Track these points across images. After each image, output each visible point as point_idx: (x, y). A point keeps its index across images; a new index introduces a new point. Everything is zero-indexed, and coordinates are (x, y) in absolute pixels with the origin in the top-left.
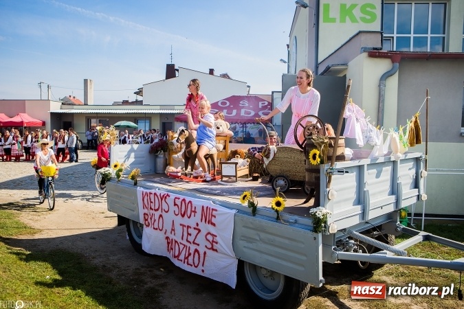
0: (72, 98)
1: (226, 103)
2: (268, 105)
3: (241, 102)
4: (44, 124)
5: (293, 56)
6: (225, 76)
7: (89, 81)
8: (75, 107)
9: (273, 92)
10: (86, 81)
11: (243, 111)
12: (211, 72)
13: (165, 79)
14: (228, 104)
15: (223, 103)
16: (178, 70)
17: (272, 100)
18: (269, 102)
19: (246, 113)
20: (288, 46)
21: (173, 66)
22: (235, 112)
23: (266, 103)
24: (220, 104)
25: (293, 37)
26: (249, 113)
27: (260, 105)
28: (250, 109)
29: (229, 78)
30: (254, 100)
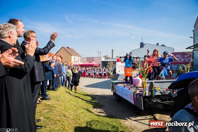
0: (107, 56)
4: (100, 65)
6: (163, 45)
8: (109, 59)
10: (112, 50)
11: (178, 59)
12: (158, 44)
13: (140, 48)
16: (144, 44)
17: (193, 54)
26: (181, 60)
27: (186, 56)
28: (181, 58)
29: (165, 46)
30: (182, 54)
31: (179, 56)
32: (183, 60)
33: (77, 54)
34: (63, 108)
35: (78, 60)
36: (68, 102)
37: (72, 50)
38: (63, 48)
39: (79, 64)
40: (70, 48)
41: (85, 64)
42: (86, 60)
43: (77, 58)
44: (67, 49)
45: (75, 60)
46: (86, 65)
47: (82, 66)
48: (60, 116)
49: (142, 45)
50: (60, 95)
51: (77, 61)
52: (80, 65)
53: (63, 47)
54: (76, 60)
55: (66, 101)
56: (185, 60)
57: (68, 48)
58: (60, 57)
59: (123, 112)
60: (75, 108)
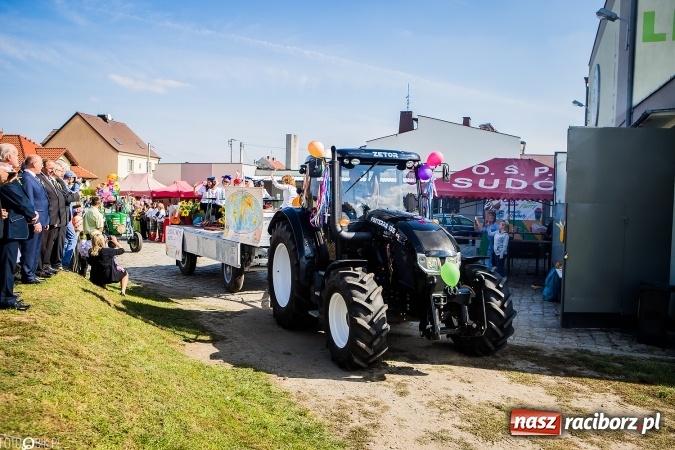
0: (270, 159)
1: (483, 170)
2: (549, 173)
3: (507, 168)
5: (594, 96)
6: (487, 127)
7: (293, 137)
9: (556, 153)
10: (289, 137)
11: (509, 181)
12: (466, 122)
13: (397, 132)
14: (487, 170)
15: (480, 170)
16: (416, 120)
17: (555, 165)
18: (550, 168)
19: (513, 183)
20: (586, 79)
21: (409, 114)
22: (496, 183)
23: (547, 170)
24: (474, 171)
25: (594, 66)
26: (519, 185)
27: (537, 172)
28: (521, 178)
29: (493, 130)
30: (527, 164)
31: (516, 172)
32: (524, 184)
33: (141, 148)
34: (71, 334)
35: (143, 170)
36: (90, 318)
37: (121, 128)
38: (77, 119)
39: (147, 189)
40: (110, 118)
41: (173, 189)
42: (177, 172)
43: (140, 164)
44: (99, 125)
45: (133, 174)
46: (178, 193)
47: (159, 197)
48: (61, 353)
49: (407, 122)
50: (61, 298)
51: (142, 175)
52: (153, 192)
53: (77, 114)
54: (137, 170)
55: (84, 317)
56: (530, 187)
57: (104, 118)
58: (67, 155)
59: (289, 354)
60: (115, 339)
